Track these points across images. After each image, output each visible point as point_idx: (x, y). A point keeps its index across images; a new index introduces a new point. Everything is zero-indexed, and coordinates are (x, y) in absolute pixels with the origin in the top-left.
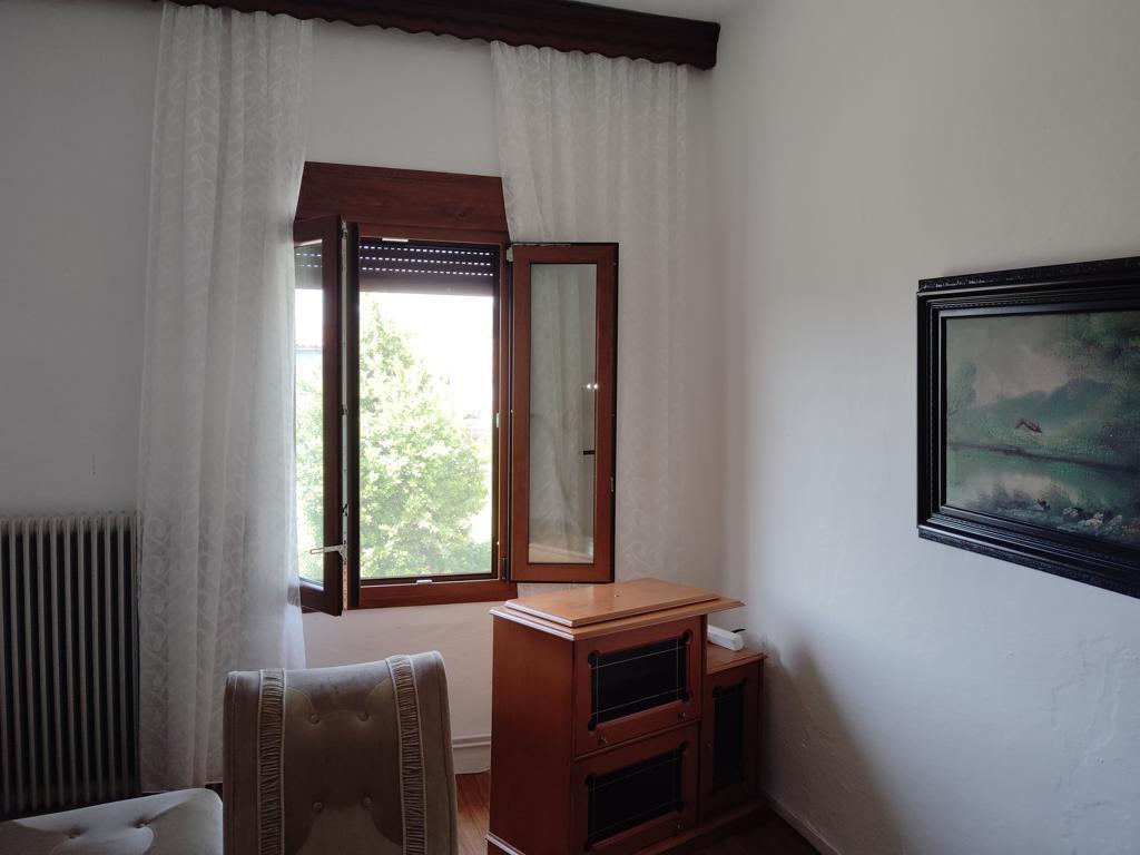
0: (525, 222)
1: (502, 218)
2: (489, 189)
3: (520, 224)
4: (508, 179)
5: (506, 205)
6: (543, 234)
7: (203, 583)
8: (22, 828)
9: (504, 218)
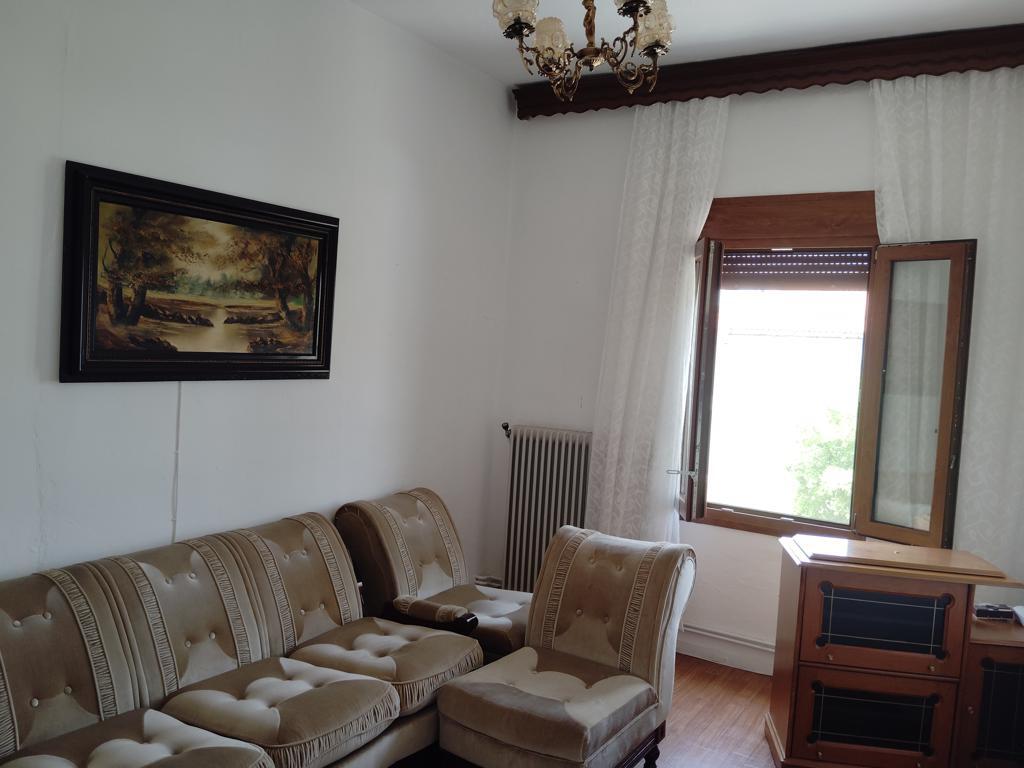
0: (893, 227)
1: (873, 225)
2: (863, 202)
3: (888, 229)
4: (880, 192)
5: (878, 214)
6: (909, 235)
7: (617, 483)
8: (477, 590)
9: (874, 225)
